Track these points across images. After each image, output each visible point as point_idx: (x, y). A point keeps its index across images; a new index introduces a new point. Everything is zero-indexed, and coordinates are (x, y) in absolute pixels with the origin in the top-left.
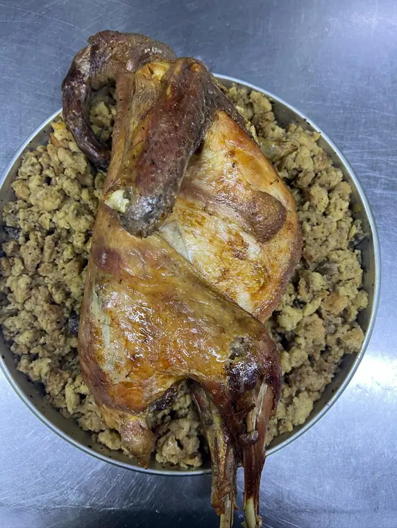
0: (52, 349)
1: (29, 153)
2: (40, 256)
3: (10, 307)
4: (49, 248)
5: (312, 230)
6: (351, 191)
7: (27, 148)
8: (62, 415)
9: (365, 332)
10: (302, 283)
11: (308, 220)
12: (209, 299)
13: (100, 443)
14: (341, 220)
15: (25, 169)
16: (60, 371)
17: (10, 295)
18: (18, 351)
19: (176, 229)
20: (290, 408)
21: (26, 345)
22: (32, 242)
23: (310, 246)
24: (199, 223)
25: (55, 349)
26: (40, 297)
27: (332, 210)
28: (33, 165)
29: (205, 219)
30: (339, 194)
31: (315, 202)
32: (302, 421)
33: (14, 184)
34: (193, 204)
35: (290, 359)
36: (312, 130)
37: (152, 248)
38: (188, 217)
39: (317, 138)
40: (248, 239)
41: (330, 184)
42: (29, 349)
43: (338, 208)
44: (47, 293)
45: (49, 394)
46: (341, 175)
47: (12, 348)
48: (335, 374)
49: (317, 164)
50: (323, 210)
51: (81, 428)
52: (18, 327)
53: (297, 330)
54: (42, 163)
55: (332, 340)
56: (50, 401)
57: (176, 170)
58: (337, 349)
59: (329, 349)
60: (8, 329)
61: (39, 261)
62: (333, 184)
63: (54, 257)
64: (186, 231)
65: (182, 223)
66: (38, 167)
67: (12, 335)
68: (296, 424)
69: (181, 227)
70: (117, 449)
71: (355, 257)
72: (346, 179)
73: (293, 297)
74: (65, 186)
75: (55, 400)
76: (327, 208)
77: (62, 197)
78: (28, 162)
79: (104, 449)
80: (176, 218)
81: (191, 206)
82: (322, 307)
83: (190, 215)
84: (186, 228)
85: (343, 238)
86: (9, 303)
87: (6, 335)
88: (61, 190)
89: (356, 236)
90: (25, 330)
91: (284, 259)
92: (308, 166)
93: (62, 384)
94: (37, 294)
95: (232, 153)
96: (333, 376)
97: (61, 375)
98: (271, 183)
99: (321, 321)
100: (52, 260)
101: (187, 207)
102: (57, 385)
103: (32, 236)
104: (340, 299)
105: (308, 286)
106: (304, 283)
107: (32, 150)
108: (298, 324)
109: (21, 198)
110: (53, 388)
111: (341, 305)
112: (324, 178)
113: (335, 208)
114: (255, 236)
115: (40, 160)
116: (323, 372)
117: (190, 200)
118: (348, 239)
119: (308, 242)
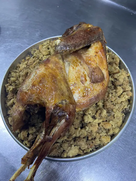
0: (17, 88)
1: (49, 40)
2: (33, 63)
3: (16, 71)
4: (36, 62)
5: (111, 97)
6: (131, 95)
7: (49, 39)
8: (5, 105)
9: (111, 140)
10: (99, 112)
11: (112, 93)
12: (65, 85)
13: (8, 119)
14: (123, 102)
15: (45, 43)
16: (14, 94)
17: (19, 68)
18: (9, 81)
19: (69, 64)
20: (69, 148)
21: (12, 81)
22: (34, 59)
23: (108, 102)
24: (76, 66)
25: (18, 88)
26: (25, 71)
27: (122, 96)
28: (47, 43)
29: (79, 65)
30: (127, 93)
31: (118, 91)
32: (71, 156)
33: (40, 45)
34: (78, 60)
35: (80, 131)
36: (128, 72)
37: (59, 64)
38: (74, 63)
39: (128, 75)
40: (88, 78)
41: (125, 89)
42: (12, 83)
43: (124, 97)
44: (27, 72)
45: (7, 98)
46: (131, 89)
47: (8, 79)
48: (93, 150)
49: (124, 82)
50: (119, 95)
51: (7, 113)
52: (14, 75)
53: (88, 124)
54: (50, 44)
55: (98, 136)
56: (6, 100)
57: (78, 43)
58: (98, 140)
59: (96, 139)
60: (11, 75)
61: (31, 64)
62: (127, 89)
63: (36, 65)
64: (71, 66)
65: (72, 63)
66: (48, 44)
67: (11, 76)
68: (68, 155)
69: (71, 64)
70: (11, 124)
71: (122, 116)
72: (132, 91)
73: (94, 114)
74: (51, 51)
75: (7, 100)
76: (120, 95)
77: (48, 53)
78: (47, 42)
79: (7, 122)
80: (71, 61)
81: (77, 60)
82: (101, 123)
83: (75, 63)
84: (72, 65)
85: (121, 108)
86: (17, 70)
87: (10, 76)
88: (50, 52)
89: (125, 109)
90: (15, 78)
91: (95, 93)
92: (121, 80)
93: (12, 98)
94: (24, 70)
95: (97, 53)
96: (91, 150)
97: (14, 95)
98: (104, 69)
99: (98, 127)
100: (35, 66)
101: (76, 60)
102: (11, 97)
103: (35, 58)
104: (109, 124)
105: (100, 114)
106: (100, 112)
107: (50, 40)
108: (90, 122)
109: (39, 50)
110: (9, 96)
111: (108, 127)
112: (124, 86)
113: (123, 96)
114: (90, 79)
115: (50, 43)
116: (89, 145)
117: (78, 59)
118: (123, 109)
119: (108, 101)
